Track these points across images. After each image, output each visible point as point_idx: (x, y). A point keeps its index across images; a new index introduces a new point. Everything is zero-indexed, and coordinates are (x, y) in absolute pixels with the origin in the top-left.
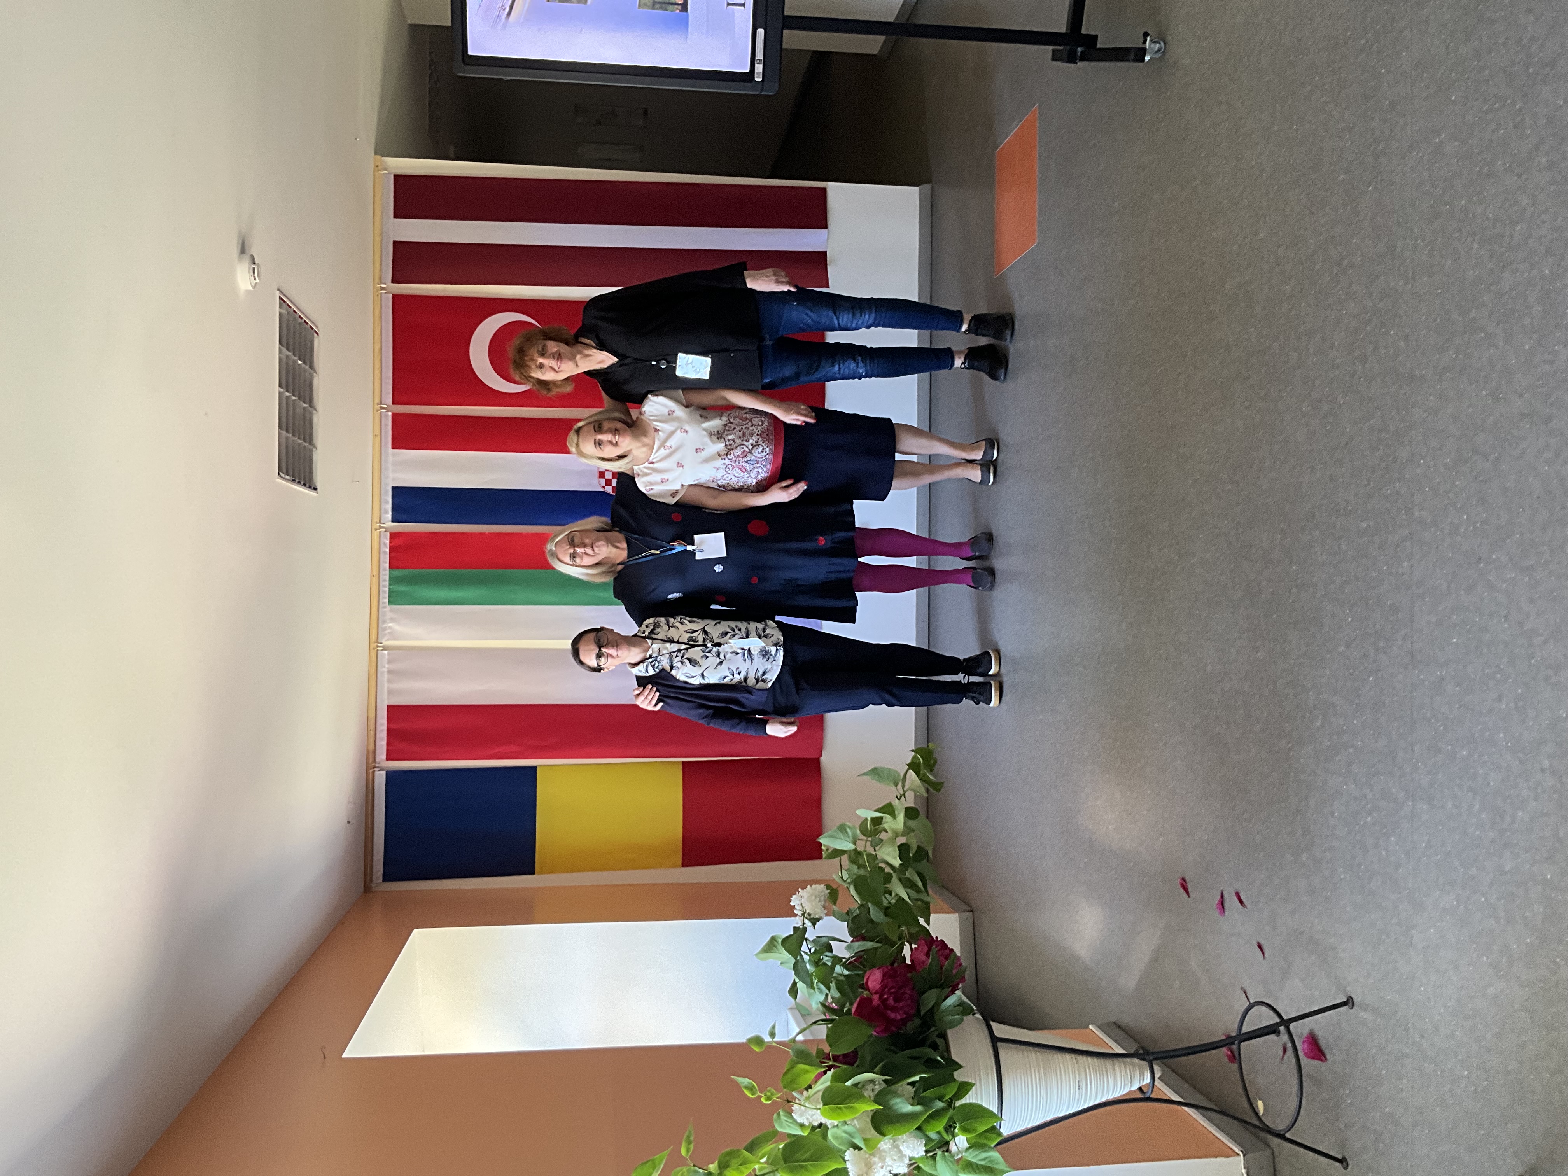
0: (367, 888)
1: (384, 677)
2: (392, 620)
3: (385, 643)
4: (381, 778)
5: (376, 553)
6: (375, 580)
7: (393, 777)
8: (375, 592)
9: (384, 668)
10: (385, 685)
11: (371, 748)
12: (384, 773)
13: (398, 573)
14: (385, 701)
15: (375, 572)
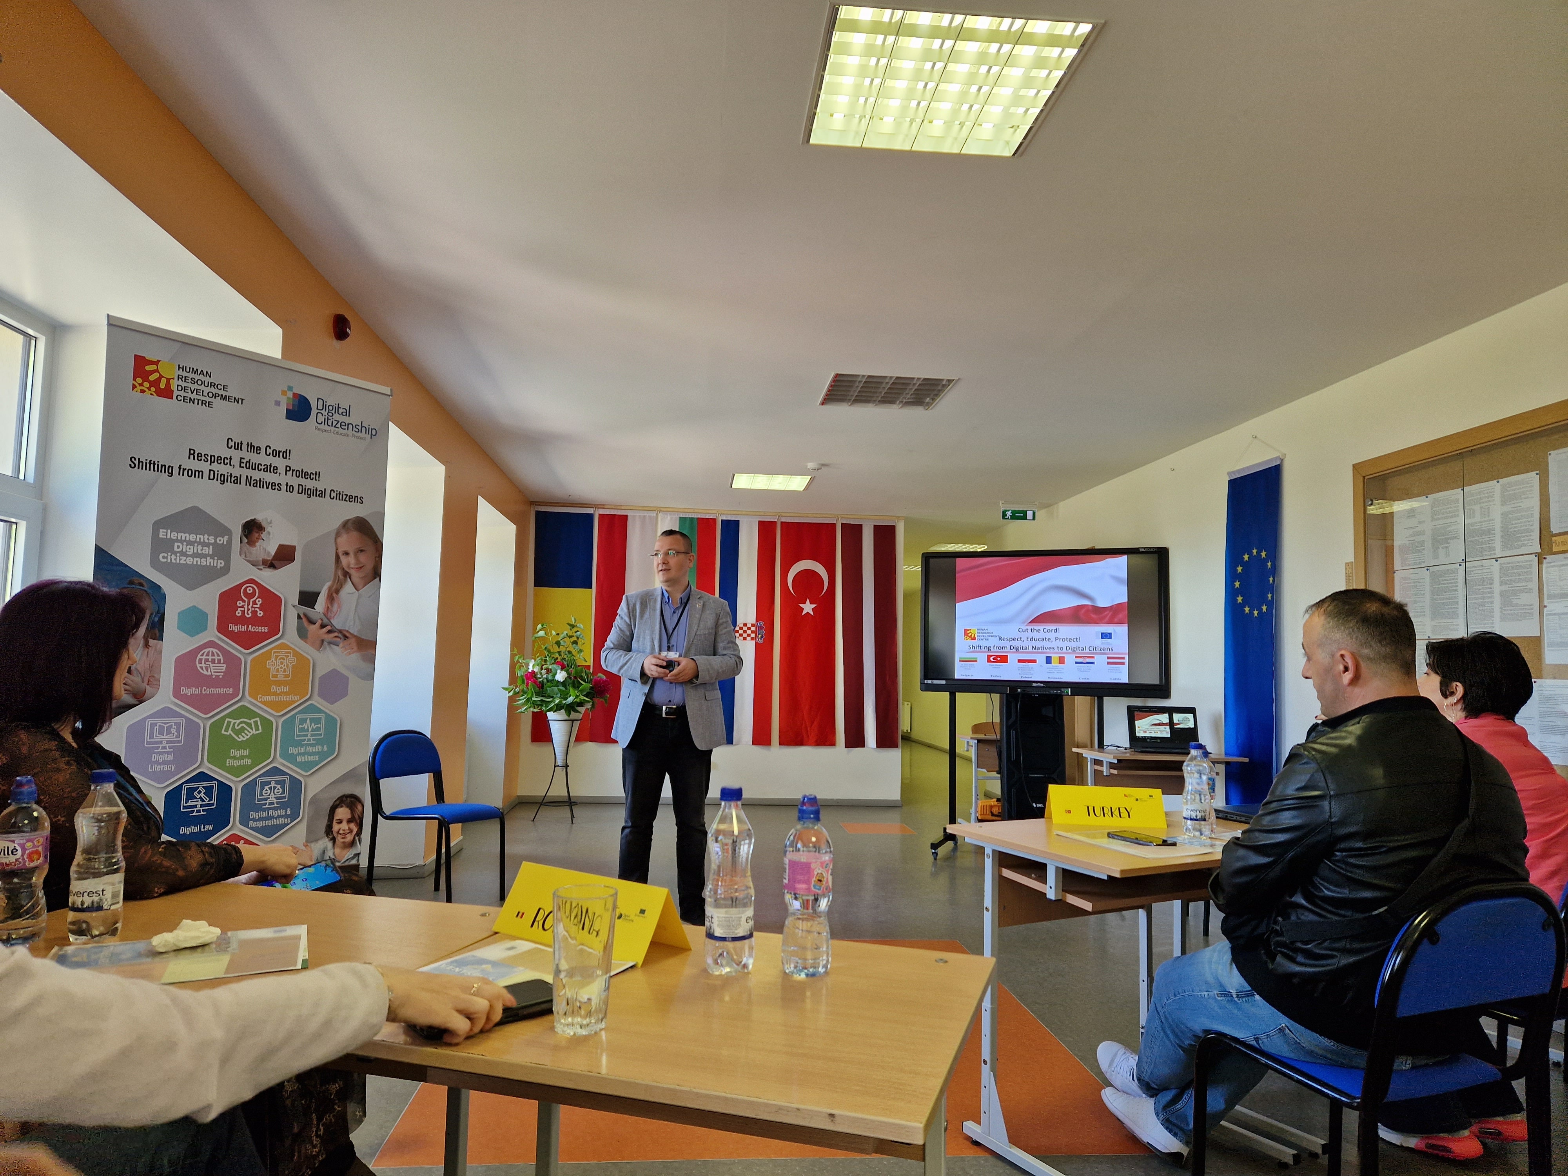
0: (533, 503)
1: (642, 514)
2: (671, 518)
3: (660, 515)
4: (590, 511)
5: (706, 511)
6: (692, 511)
7: (590, 517)
8: (686, 511)
9: (647, 514)
10: (637, 514)
11: (606, 507)
12: (592, 512)
13: (696, 523)
14: (630, 514)
15: (696, 511)
